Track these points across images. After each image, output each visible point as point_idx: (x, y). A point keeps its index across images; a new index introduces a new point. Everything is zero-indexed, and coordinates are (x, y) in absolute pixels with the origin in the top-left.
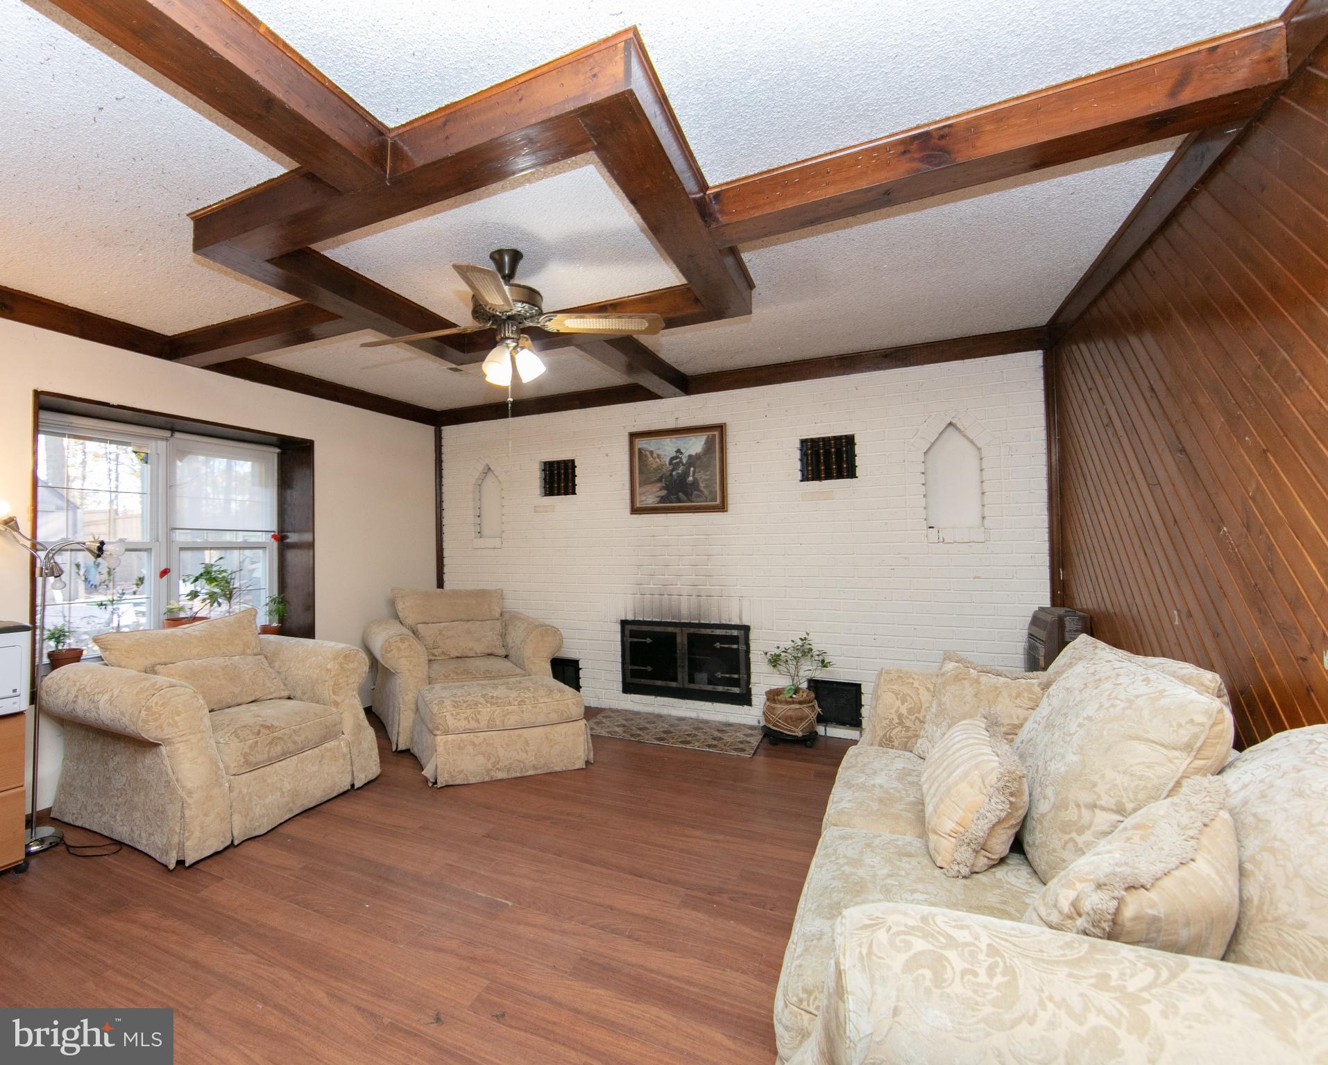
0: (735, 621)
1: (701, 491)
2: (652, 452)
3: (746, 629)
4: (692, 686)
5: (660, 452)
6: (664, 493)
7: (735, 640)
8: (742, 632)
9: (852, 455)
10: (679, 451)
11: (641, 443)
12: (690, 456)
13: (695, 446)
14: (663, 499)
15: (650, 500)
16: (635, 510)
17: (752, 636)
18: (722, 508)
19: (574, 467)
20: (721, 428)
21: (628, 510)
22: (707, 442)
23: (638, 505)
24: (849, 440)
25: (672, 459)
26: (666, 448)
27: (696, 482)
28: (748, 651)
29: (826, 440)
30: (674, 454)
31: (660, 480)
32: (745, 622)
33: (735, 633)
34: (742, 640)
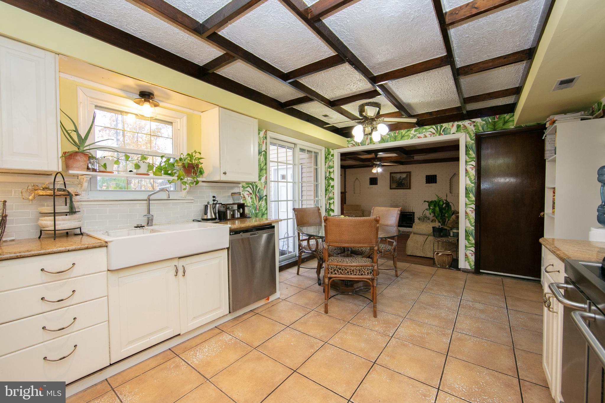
0: (412, 211)
1: (405, 185)
2: (395, 177)
3: (414, 213)
4: (402, 225)
5: (397, 177)
6: (397, 185)
7: (411, 215)
8: (413, 213)
9: (436, 179)
10: (401, 177)
11: (393, 175)
12: (403, 178)
13: (404, 176)
14: (397, 186)
15: (394, 187)
16: (391, 189)
17: (415, 214)
18: (410, 188)
19: (377, 179)
20: (410, 173)
21: (389, 188)
22: (407, 175)
23: (392, 187)
24: (436, 176)
25: (399, 178)
26: (398, 176)
27: (404, 183)
28: (414, 217)
29: (431, 176)
30: (399, 177)
31: (396, 183)
32: (414, 211)
33: (412, 214)
34: (413, 215)
